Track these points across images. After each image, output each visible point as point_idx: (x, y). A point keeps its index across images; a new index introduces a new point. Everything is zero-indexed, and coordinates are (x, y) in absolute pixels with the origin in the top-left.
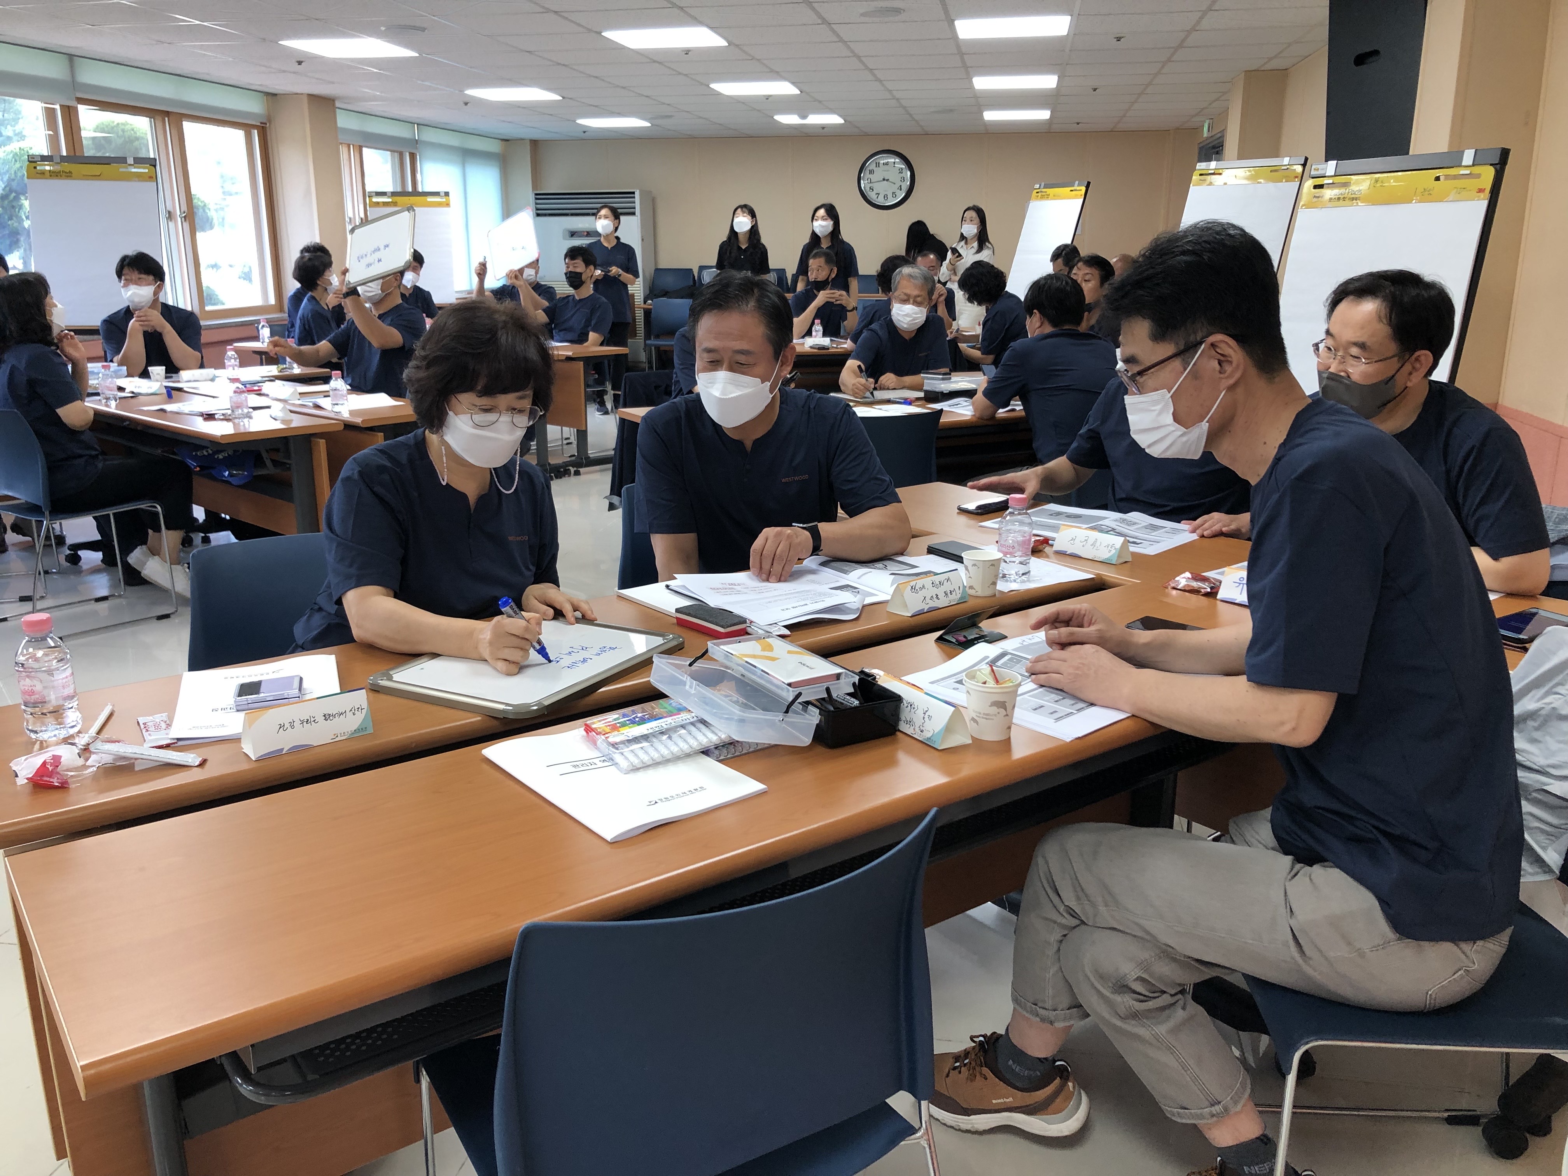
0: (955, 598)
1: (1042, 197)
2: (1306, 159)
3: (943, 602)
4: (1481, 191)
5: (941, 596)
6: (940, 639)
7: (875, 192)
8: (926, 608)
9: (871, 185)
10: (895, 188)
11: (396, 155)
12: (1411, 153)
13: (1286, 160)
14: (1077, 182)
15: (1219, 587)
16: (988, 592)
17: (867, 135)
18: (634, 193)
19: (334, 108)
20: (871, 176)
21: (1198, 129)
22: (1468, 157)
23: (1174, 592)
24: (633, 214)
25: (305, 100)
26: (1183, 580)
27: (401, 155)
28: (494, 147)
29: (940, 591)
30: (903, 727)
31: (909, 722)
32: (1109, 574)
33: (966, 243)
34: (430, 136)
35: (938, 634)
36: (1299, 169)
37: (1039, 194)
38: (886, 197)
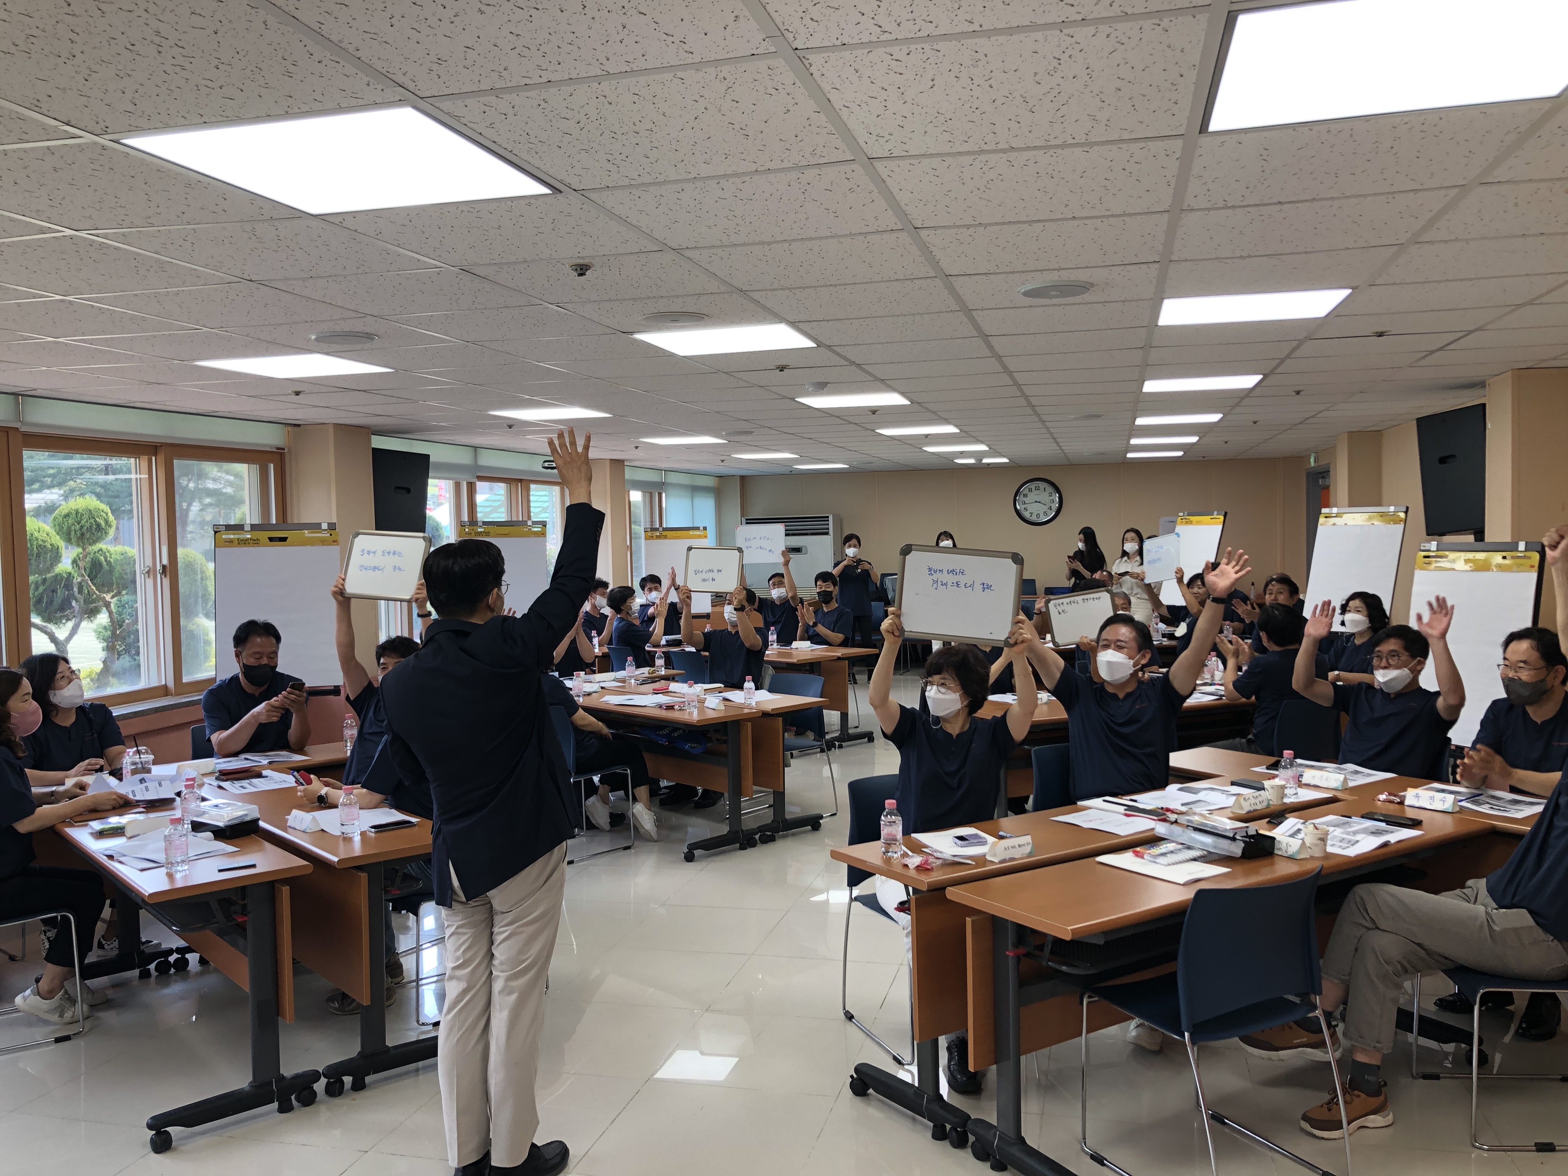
0: (1265, 804)
1: (1187, 523)
2: (1407, 508)
3: (1259, 807)
4: (1532, 566)
5: (1258, 803)
6: (1269, 822)
7: (1029, 511)
8: (1252, 809)
9: (1025, 506)
10: (1045, 508)
11: (648, 495)
12: (1486, 541)
13: (1392, 509)
14: (1216, 512)
15: (1404, 799)
16: (1280, 803)
17: (1021, 466)
18: (828, 517)
19: (624, 465)
20: (1025, 499)
21: (1306, 458)
22: (1522, 546)
23: (1379, 803)
24: (827, 534)
25: (608, 464)
26: (1383, 797)
27: (651, 494)
28: (710, 482)
29: (1257, 801)
30: (1276, 852)
31: (1280, 849)
32: (1340, 795)
33: (1129, 558)
34: (673, 478)
35: (1267, 820)
36: (1402, 515)
37: (1184, 521)
38: (1038, 516)
